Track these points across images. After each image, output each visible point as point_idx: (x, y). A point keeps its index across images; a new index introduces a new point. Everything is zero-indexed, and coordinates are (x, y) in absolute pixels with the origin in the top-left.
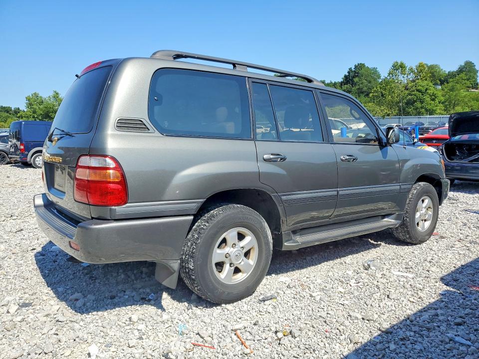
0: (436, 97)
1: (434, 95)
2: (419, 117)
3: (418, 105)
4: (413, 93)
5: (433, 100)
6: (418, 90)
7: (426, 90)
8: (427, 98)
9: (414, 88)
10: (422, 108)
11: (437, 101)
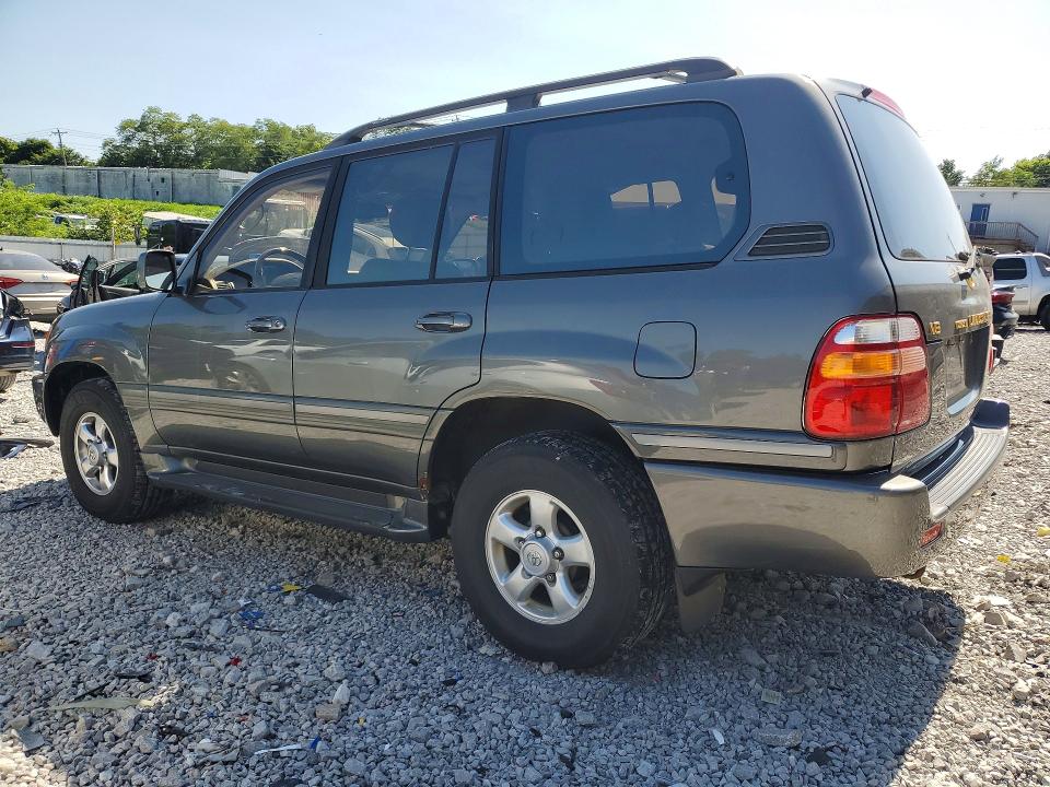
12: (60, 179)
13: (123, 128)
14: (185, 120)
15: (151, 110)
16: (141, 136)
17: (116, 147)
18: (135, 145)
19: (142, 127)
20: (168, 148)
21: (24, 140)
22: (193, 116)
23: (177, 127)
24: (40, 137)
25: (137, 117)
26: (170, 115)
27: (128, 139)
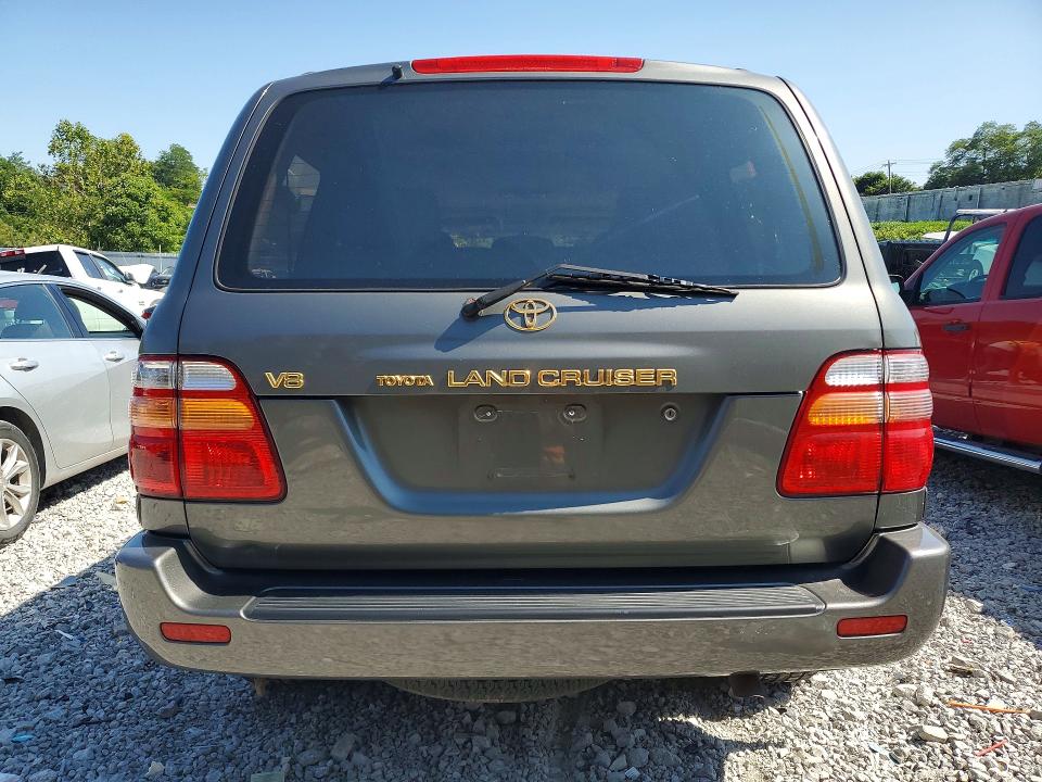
0: (169, 216)
1: (164, 209)
2: (139, 254)
3: (133, 227)
4: (119, 200)
5: (165, 220)
6: (129, 196)
7: (147, 197)
8: (152, 215)
9: (119, 190)
10: (142, 235)
11: (172, 222)
12: (875, 207)
13: (953, 149)
14: (1020, 130)
15: (986, 126)
16: (972, 154)
17: (943, 170)
18: (963, 164)
19: (974, 144)
20: (997, 162)
21: (862, 175)
22: (1031, 124)
23: (1011, 138)
24: (875, 170)
25: (969, 135)
26: (1005, 127)
27: (956, 160)
